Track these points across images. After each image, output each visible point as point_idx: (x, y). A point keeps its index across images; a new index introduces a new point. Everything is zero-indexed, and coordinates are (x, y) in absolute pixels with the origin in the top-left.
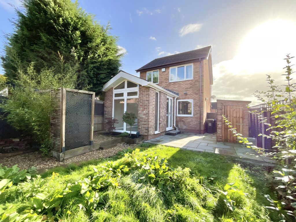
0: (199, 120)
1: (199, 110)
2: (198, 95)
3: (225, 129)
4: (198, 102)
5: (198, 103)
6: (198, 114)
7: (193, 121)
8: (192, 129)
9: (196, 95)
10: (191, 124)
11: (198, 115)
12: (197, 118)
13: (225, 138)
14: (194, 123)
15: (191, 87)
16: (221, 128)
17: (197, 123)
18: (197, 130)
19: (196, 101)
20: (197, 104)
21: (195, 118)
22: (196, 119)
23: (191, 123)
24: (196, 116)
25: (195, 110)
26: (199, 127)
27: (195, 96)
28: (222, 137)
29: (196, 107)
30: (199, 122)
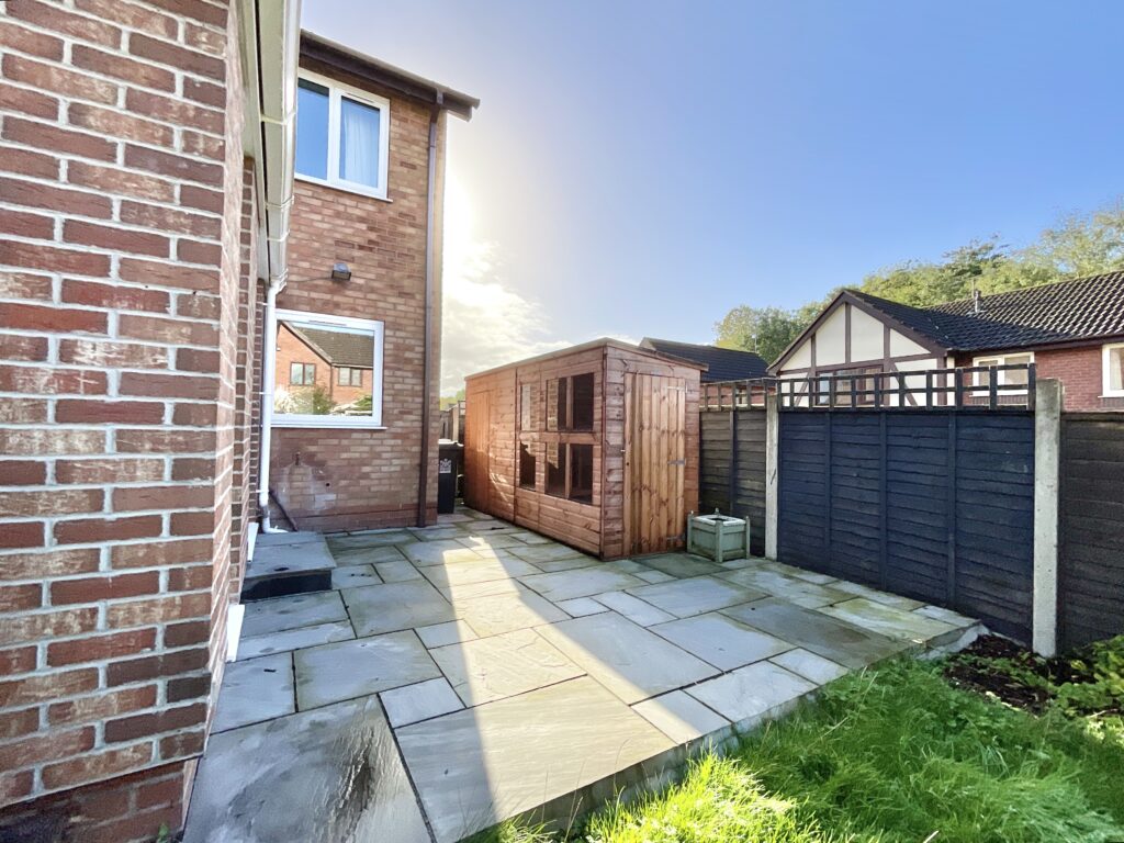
0: (416, 449)
1: (418, 388)
2: (413, 303)
3: (633, 492)
4: (413, 342)
5: (411, 349)
6: (410, 413)
7: (378, 456)
8: (373, 502)
9: (402, 301)
10: (366, 476)
11: (412, 422)
12: (403, 436)
13: (633, 538)
14: (385, 469)
15: (370, 242)
16: (617, 488)
17: (402, 466)
18: (406, 508)
19: (398, 334)
20: (408, 355)
21: (395, 436)
22: (399, 442)
23: (366, 469)
24: (400, 424)
25: (397, 386)
26: (416, 486)
27: (395, 304)
28: (623, 531)
29: (399, 373)
30: (417, 461)
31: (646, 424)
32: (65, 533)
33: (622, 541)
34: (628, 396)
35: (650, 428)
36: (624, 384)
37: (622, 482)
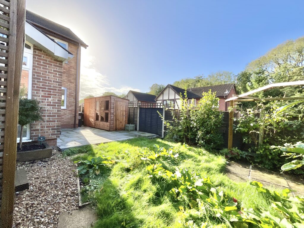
0: (74, 113)
1: (75, 101)
2: (73, 84)
3: (115, 120)
4: (73, 92)
5: (73, 93)
6: (73, 106)
7: (66, 114)
8: (65, 123)
9: (71, 84)
10: (63, 118)
11: (73, 108)
12: (71, 111)
13: (115, 128)
14: (67, 117)
15: (64, 72)
16: (113, 120)
17: (71, 116)
18: (71, 125)
19: (70, 90)
20: (72, 95)
21: (69, 111)
22: (70, 112)
23: (63, 117)
24: (71, 108)
25: (70, 101)
26: (74, 121)
27: (69, 85)
28: (113, 127)
29: (70, 98)
30: (74, 116)
31: (118, 109)
32: (48, 116)
33: (113, 128)
34: (115, 105)
35: (119, 110)
36: (114, 103)
37: (114, 119)
